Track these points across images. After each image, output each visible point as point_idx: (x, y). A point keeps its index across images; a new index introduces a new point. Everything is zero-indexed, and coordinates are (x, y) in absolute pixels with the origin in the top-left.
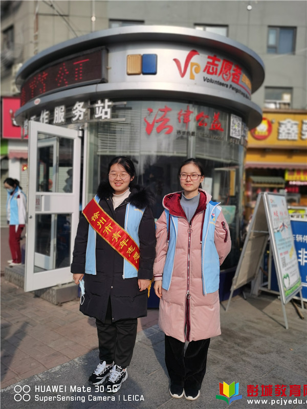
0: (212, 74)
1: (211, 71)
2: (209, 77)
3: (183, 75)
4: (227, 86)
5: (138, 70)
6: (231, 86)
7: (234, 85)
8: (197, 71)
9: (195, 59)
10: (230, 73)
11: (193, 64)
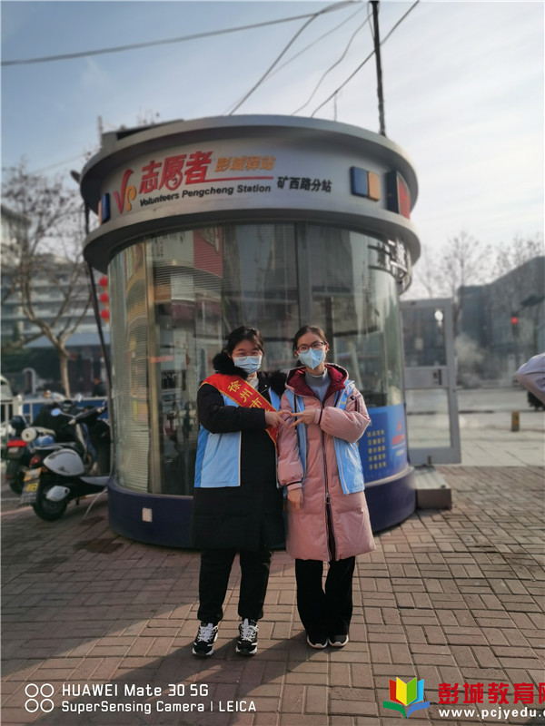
0: (151, 190)
1: (149, 187)
2: (148, 196)
4: (177, 196)
6: (185, 193)
7: (191, 188)
8: (134, 195)
10: (181, 174)
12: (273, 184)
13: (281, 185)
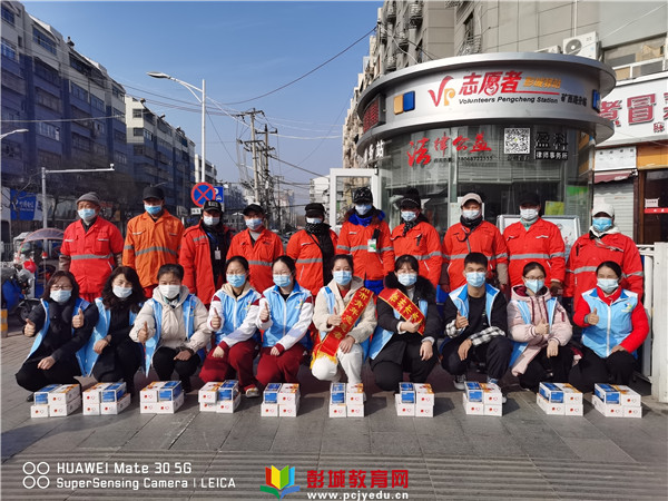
0: (470, 93)
1: (468, 91)
2: (467, 97)
3: (437, 105)
4: (494, 100)
5: (401, 109)
6: (500, 98)
7: (505, 95)
8: (452, 95)
9: (449, 84)
10: (497, 85)
11: (447, 90)
12: (559, 98)
13: (563, 99)
